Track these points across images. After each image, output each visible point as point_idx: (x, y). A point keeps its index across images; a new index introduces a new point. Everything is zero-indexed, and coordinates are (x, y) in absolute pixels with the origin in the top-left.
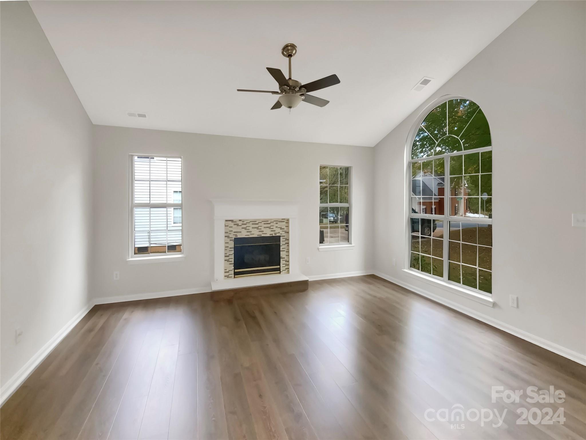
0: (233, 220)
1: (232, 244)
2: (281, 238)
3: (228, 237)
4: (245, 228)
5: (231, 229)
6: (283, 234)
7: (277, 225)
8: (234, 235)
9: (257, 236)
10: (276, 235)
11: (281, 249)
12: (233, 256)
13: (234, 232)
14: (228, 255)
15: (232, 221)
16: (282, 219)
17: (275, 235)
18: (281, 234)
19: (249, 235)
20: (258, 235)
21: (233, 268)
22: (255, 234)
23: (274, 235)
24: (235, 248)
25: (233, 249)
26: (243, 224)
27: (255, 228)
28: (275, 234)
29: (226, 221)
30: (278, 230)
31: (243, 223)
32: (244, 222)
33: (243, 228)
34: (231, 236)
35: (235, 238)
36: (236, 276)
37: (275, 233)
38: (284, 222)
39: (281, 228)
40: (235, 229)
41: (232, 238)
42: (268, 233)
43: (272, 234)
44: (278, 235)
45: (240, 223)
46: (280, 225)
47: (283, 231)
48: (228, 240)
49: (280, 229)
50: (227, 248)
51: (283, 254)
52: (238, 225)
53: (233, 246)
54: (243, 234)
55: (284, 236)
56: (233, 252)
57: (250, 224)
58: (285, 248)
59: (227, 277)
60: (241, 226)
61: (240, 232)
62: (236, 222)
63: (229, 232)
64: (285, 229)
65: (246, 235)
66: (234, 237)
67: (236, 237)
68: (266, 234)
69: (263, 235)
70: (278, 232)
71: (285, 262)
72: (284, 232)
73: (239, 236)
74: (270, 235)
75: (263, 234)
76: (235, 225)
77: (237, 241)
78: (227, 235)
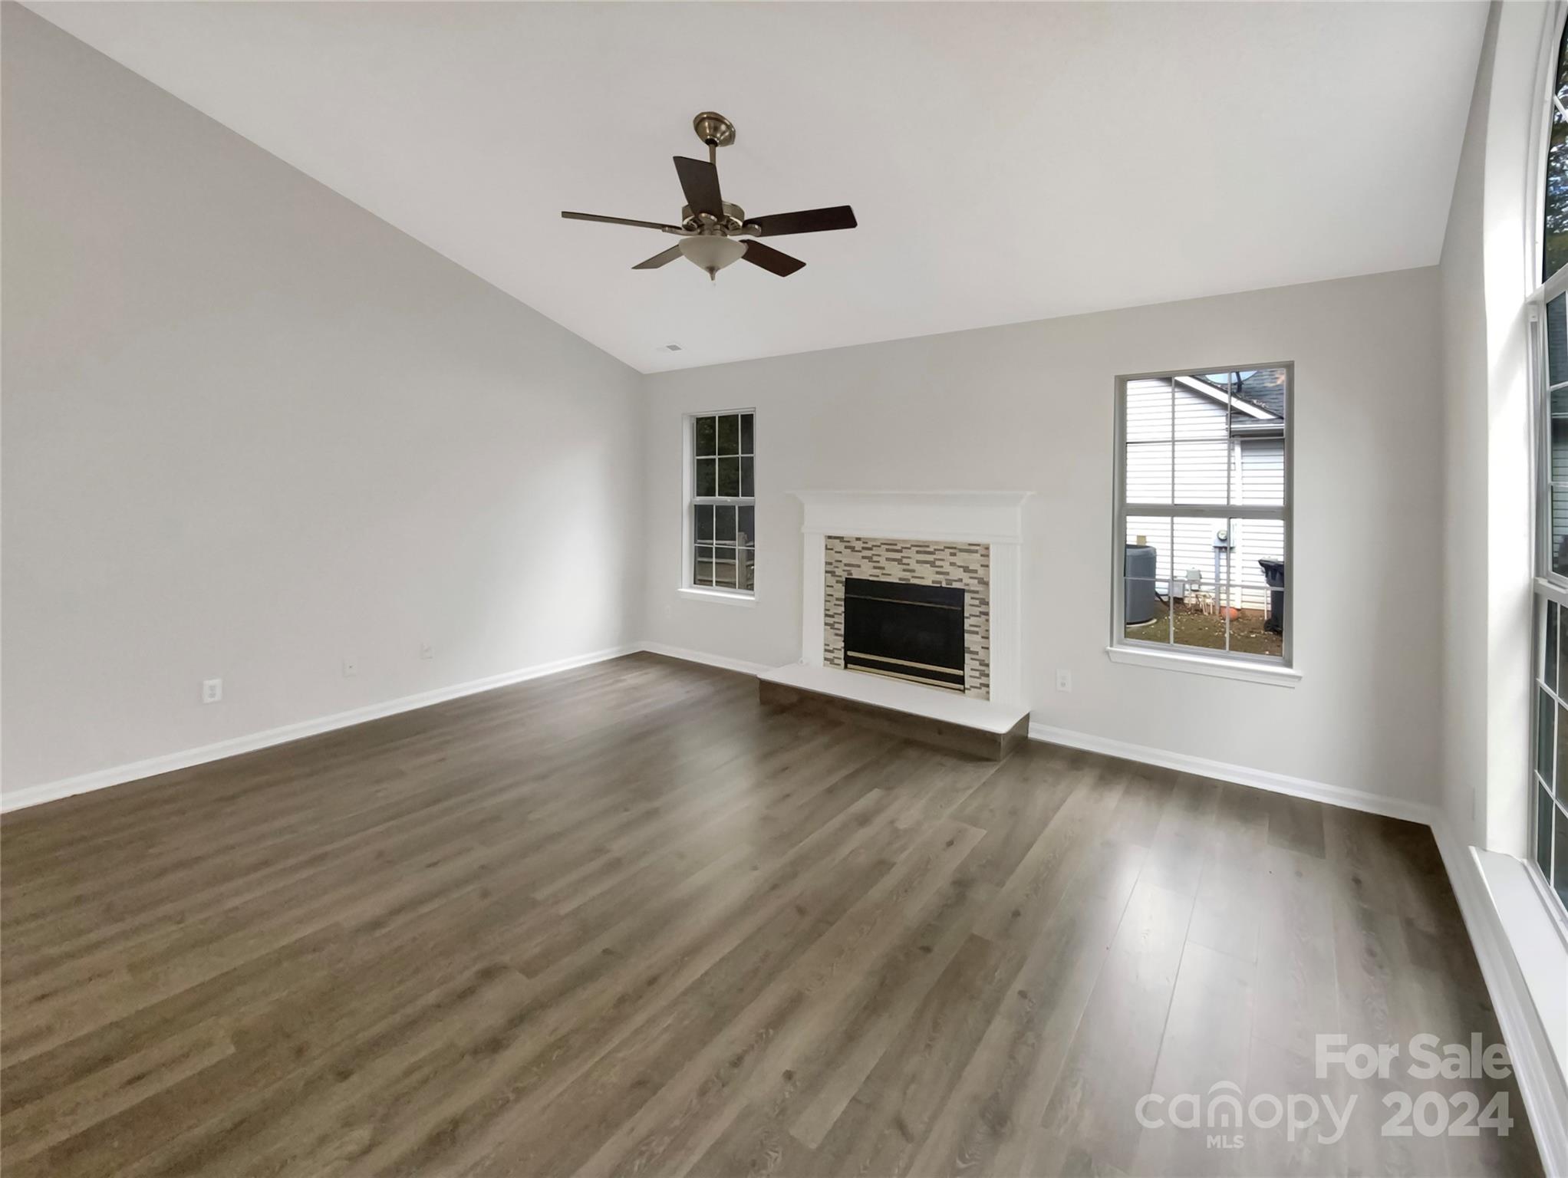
0: (843, 538)
1: (840, 592)
2: (967, 597)
3: (833, 573)
4: (870, 559)
5: (838, 557)
6: (974, 584)
7: (953, 559)
8: (844, 571)
9: (897, 581)
10: (951, 585)
11: (966, 627)
12: (842, 619)
13: (846, 565)
14: (830, 613)
15: (841, 539)
16: (970, 545)
17: (947, 584)
18: (968, 585)
19: (878, 576)
20: (900, 579)
21: (843, 644)
22: (894, 574)
23: (944, 585)
24: (847, 601)
25: (843, 603)
26: (864, 548)
27: (894, 560)
28: (949, 582)
29: (830, 537)
30: (956, 573)
31: (867, 547)
32: (866, 543)
33: (863, 557)
34: (838, 572)
35: (846, 579)
36: (849, 666)
37: (946, 580)
38: (976, 552)
39: (966, 569)
40: (847, 557)
41: (840, 576)
42: (927, 577)
43: (940, 582)
44: (956, 585)
45: (858, 545)
46: (961, 559)
47: (971, 578)
48: (832, 581)
49: (962, 569)
50: (829, 598)
51: (971, 641)
52: (853, 549)
53: (842, 595)
54: (865, 572)
55: (977, 592)
56: (843, 609)
57: (882, 551)
58: (980, 627)
59: (831, 661)
60: (860, 551)
61: (859, 566)
62: (849, 542)
63: (835, 564)
64: (979, 572)
65: (871, 575)
66: (845, 575)
67: (848, 575)
68: (923, 578)
69: (913, 581)
70: (956, 578)
71: (981, 665)
72: (976, 581)
73: (856, 574)
74: (933, 582)
75: (913, 577)
76: (846, 547)
77: (851, 584)
78: (830, 568)
